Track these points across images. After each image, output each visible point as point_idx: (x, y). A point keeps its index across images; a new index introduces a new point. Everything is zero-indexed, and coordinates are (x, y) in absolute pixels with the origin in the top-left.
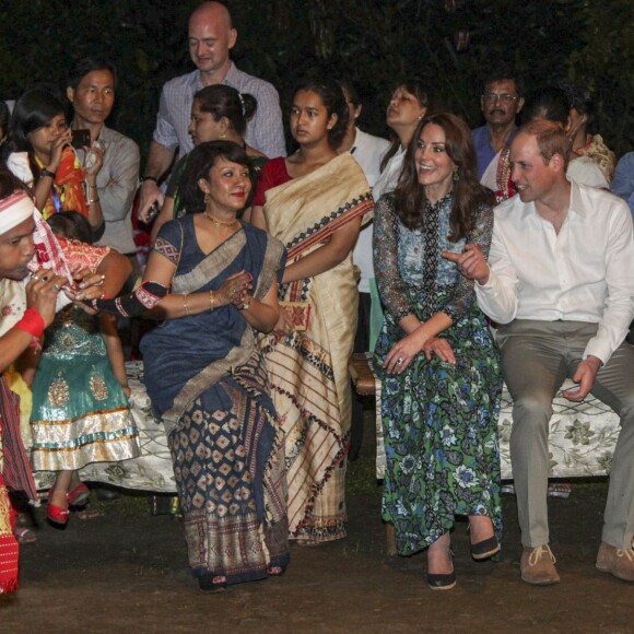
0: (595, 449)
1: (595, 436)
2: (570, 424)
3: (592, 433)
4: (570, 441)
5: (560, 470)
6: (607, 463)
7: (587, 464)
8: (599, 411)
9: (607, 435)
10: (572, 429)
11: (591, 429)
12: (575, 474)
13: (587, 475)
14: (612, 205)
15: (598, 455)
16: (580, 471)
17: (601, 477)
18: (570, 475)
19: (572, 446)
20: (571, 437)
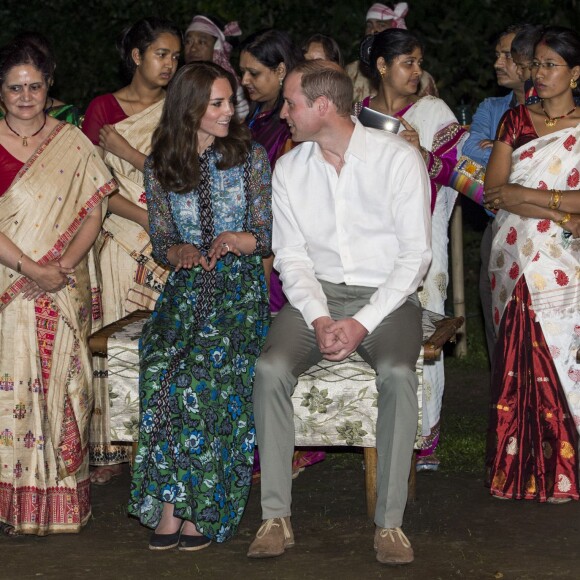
0: (334, 418)
1: (333, 404)
2: (307, 390)
3: (329, 401)
4: (306, 409)
5: (303, 439)
6: (346, 433)
7: (325, 434)
8: (338, 378)
9: (346, 403)
10: (309, 396)
11: (329, 397)
12: (313, 444)
13: (326, 444)
14: (397, 150)
15: (338, 425)
16: (318, 440)
17: (341, 447)
18: (308, 444)
19: (308, 414)
20: (307, 405)
